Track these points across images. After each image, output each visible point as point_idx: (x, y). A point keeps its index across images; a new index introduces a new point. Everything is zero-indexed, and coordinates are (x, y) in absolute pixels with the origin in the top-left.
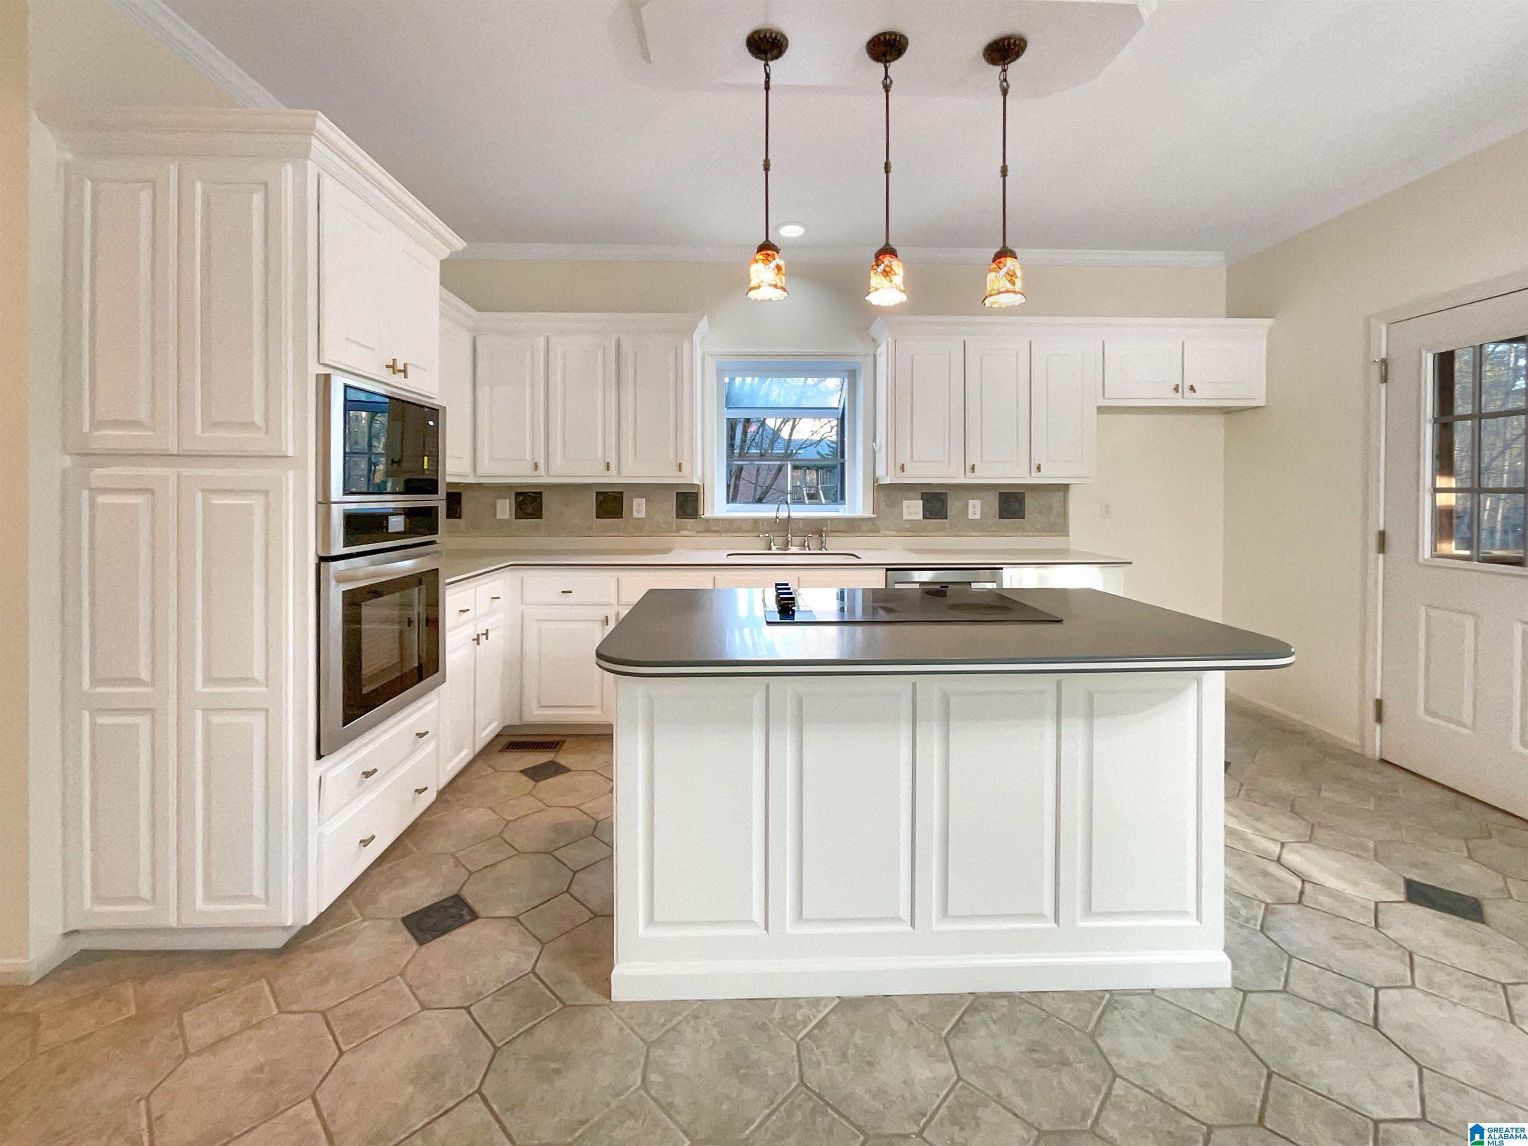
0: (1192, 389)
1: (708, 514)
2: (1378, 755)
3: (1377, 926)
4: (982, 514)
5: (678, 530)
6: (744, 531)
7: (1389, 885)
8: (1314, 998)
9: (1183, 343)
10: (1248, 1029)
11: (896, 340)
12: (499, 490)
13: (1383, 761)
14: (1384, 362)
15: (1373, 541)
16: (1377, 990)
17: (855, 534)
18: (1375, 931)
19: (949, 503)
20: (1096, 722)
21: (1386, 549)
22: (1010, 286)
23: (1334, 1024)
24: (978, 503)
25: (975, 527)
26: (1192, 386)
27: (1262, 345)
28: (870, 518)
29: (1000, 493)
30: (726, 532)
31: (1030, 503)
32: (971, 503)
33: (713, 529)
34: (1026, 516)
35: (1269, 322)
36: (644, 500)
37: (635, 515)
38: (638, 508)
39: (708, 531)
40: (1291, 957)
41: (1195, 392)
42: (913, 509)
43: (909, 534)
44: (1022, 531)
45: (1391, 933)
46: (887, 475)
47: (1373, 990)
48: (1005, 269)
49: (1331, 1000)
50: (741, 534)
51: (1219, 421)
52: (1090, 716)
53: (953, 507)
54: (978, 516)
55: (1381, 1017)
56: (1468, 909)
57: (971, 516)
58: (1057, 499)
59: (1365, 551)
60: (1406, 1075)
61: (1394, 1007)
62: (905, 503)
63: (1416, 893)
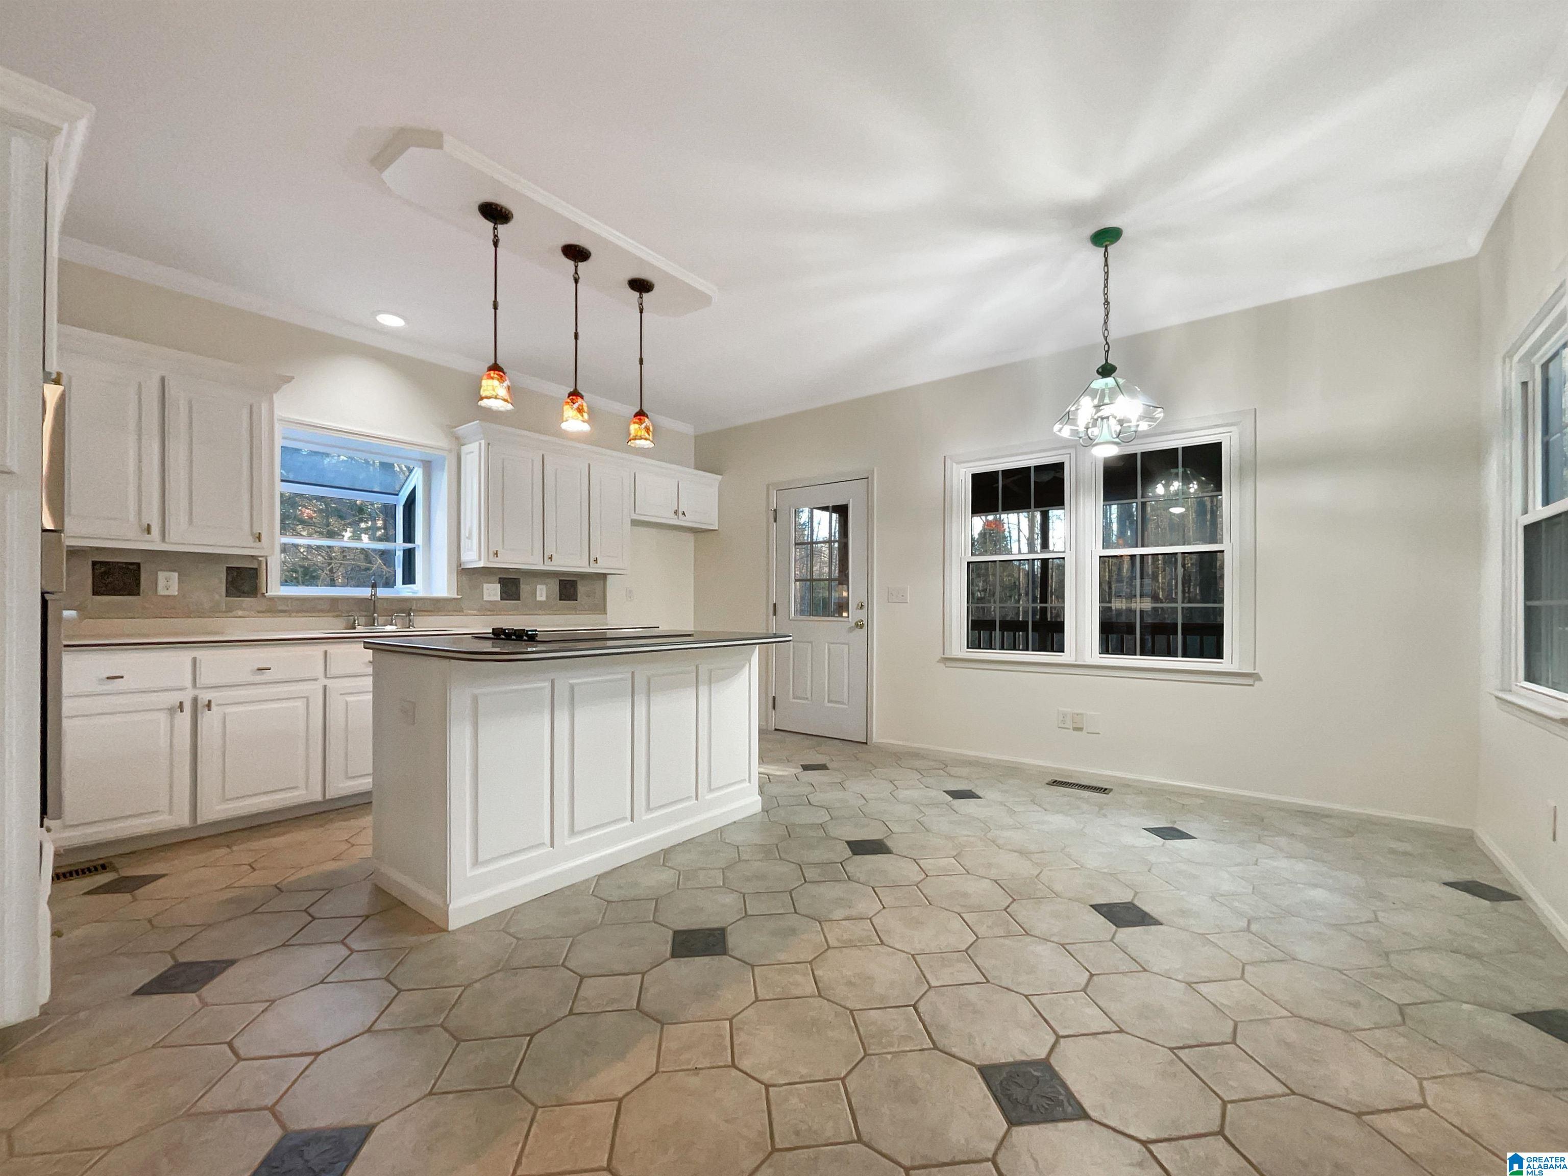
0: (684, 514)
1: (270, 594)
2: (773, 727)
3: (798, 780)
4: (547, 596)
5: (229, 609)
6: (319, 611)
8: (789, 804)
9: (678, 483)
10: (772, 819)
11: (489, 444)
13: (776, 730)
14: (775, 510)
15: (771, 608)
16: (806, 796)
17: (440, 613)
18: (797, 782)
19: (522, 586)
20: (713, 685)
21: (777, 613)
22: (647, 435)
23: (798, 808)
24: (544, 587)
25: (542, 607)
26: (684, 511)
27: (715, 491)
28: (454, 599)
29: (560, 581)
30: (297, 612)
31: (581, 589)
32: (539, 587)
33: (280, 608)
34: (578, 599)
35: (719, 477)
36: (176, 574)
37: (162, 591)
38: (166, 583)
39: (271, 611)
40: (777, 797)
41: (685, 516)
42: (492, 591)
43: (489, 613)
44: (575, 611)
45: (803, 780)
46: (480, 559)
48: (645, 424)
49: (795, 803)
50: (317, 614)
51: (690, 537)
52: (710, 683)
53: (524, 588)
54: (544, 598)
55: (811, 802)
56: (823, 767)
57: (538, 598)
58: (598, 585)
59: (768, 616)
60: (823, 812)
61: (814, 799)
62: (485, 585)
63: (806, 768)
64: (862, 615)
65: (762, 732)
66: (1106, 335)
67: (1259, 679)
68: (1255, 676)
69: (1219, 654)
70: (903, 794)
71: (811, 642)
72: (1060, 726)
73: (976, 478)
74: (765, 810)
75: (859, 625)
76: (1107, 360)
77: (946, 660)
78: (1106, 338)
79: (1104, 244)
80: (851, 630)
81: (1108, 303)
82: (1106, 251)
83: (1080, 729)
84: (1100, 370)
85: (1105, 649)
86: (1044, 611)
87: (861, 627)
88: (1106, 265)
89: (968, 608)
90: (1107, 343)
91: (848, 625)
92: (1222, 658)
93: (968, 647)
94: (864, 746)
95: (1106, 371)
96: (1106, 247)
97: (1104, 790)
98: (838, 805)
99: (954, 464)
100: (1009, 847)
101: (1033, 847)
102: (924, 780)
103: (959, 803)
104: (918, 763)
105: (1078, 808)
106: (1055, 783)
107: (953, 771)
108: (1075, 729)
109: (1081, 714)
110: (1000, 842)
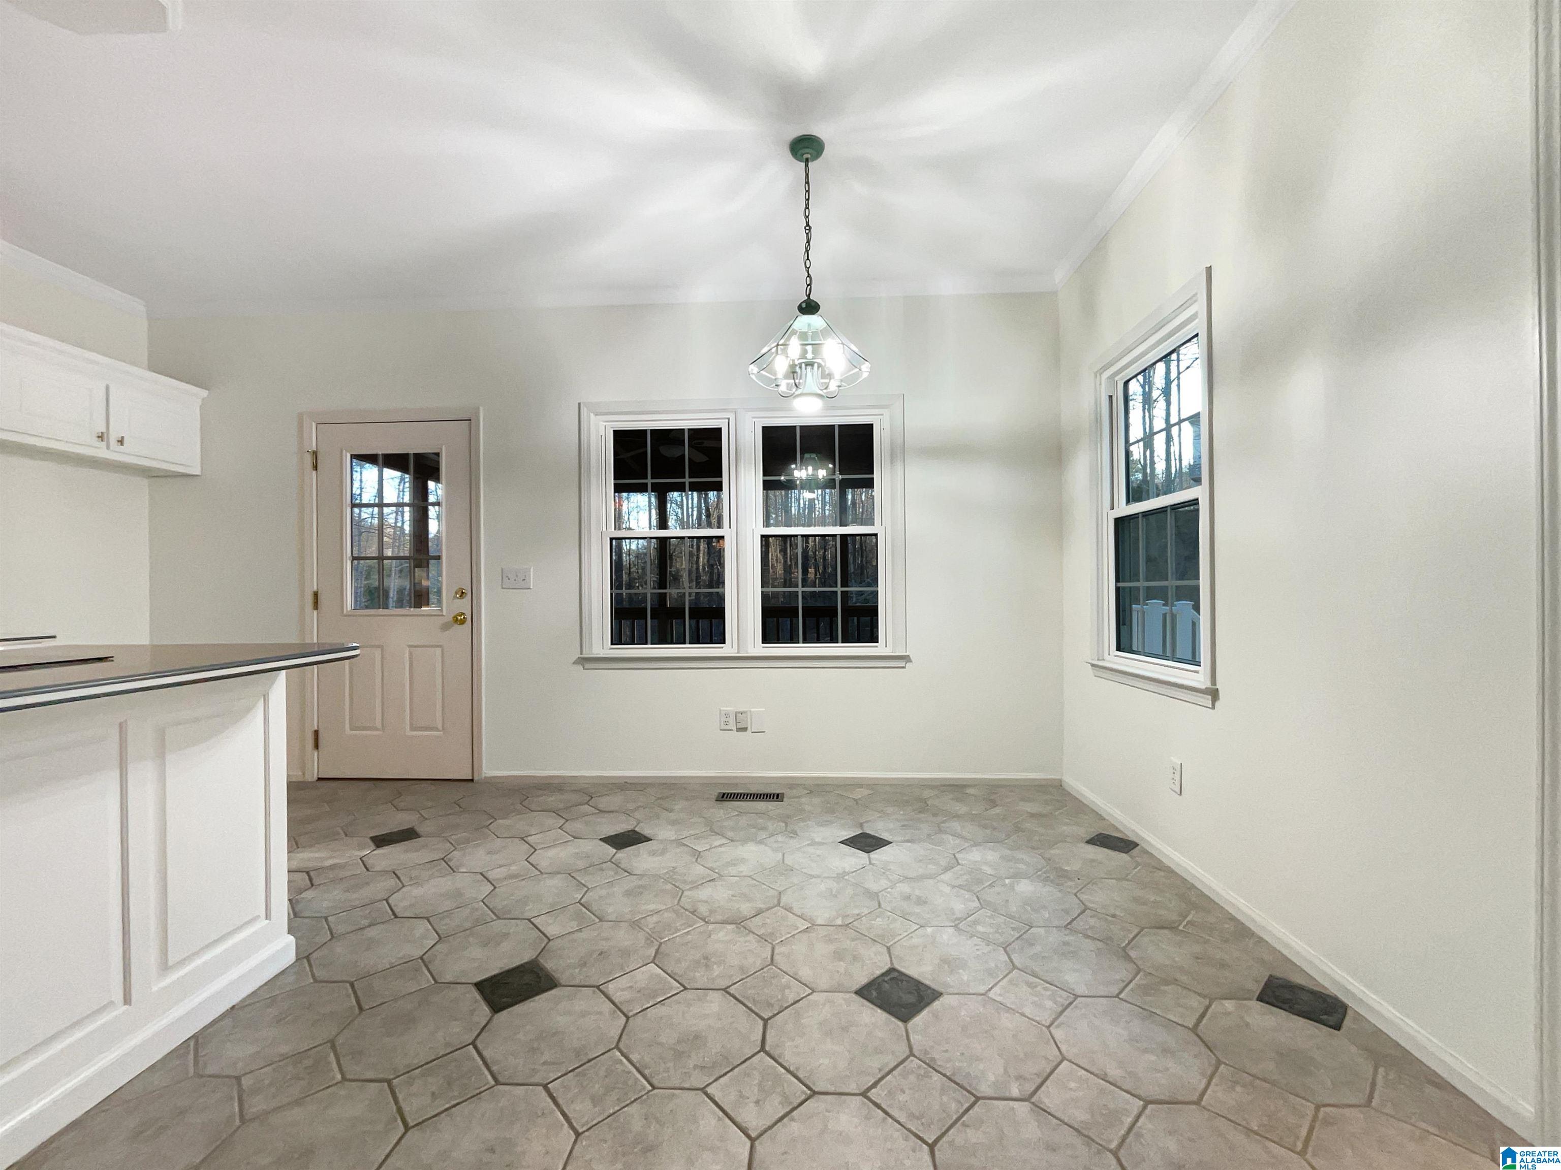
0: (120, 441)
2: (315, 777)
3: (368, 870)
7: (361, 847)
8: (353, 928)
9: (107, 388)
10: (320, 973)
13: (318, 781)
14: (315, 454)
15: (309, 599)
16: (387, 900)
18: (368, 873)
21: (319, 606)
23: (372, 932)
26: (123, 438)
27: (193, 412)
40: (326, 919)
41: (122, 445)
45: (378, 868)
47: (385, 902)
49: (366, 922)
52: (161, 754)
55: (397, 910)
56: (408, 835)
59: (302, 608)
60: (422, 927)
61: (400, 901)
63: (380, 841)
64: (463, 606)
65: (295, 789)
66: (808, 266)
67: (910, 661)
68: (906, 659)
69: (874, 639)
70: (544, 859)
71: (381, 647)
72: (722, 728)
73: (619, 435)
74: (304, 956)
75: (459, 620)
76: (809, 296)
77: (585, 661)
78: (808, 269)
79: (805, 156)
80: (445, 627)
81: (810, 228)
82: (807, 166)
83: (744, 729)
84: (804, 305)
85: (767, 638)
86: (662, 597)
87: (463, 622)
88: (807, 183)
89: (611, 594)
90: (809, 276)
91: (441, 621)
92: (878, 642)
93: (612, 644)
94: (470, 784)
95: (809, 307)
96: (807, 161)
97: (777, 797)
98: (448, 905)
99: (592, 415)
100: (719, 918)
101: (746, 908)
102: (567, 826)
103: (623, 855)
104: (552, 800)
105: (764, 829)
106: (724, 797)
107: (604, 802)
108: (739, 730)
109: (745, 712)
110: (703, 909)
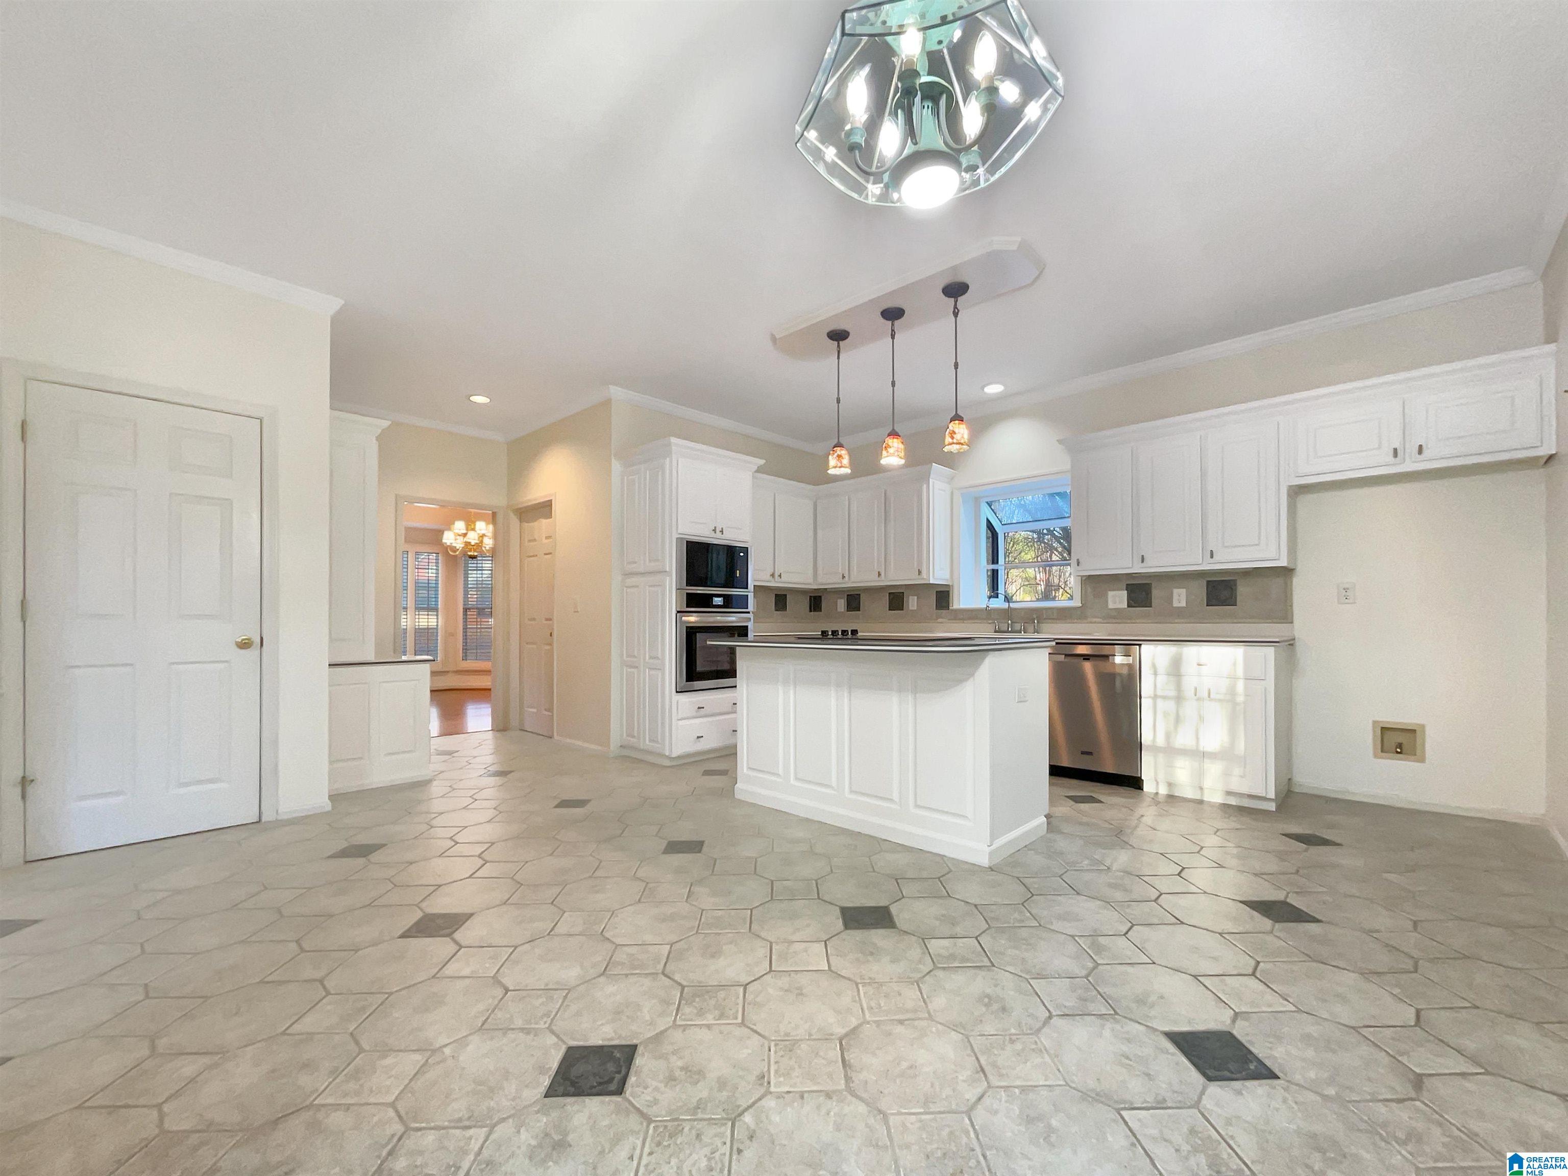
0: (1420, 449)
1: (955, 606)
4: (1188, 602)
5: (937, 617)
12: (838, 592)
17: (1063, 621)
19: (1154, 592)
24: (1183, 592)
25: (1180, 614)
26: (1421, 446)
28: (1075, 607)
29: (1208, 582)
31: (1243, 590)
32: (1176, 592)
33: (958, 617)
34: (1238, 603)
36: (916, 596)
37: (911, 608)
38: (912, 603)
39: (955, 619)
41: (1422, 453)
42: (1118, 599)
43: (1114, 620)
44: (1234, 616)
53: (1157, 594)
54: (1183, 604)
57: (1175, 604)
58: (1275, 585)
62: (1111, 594)
